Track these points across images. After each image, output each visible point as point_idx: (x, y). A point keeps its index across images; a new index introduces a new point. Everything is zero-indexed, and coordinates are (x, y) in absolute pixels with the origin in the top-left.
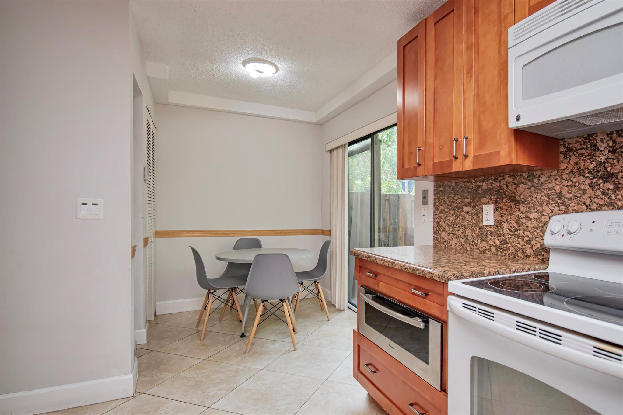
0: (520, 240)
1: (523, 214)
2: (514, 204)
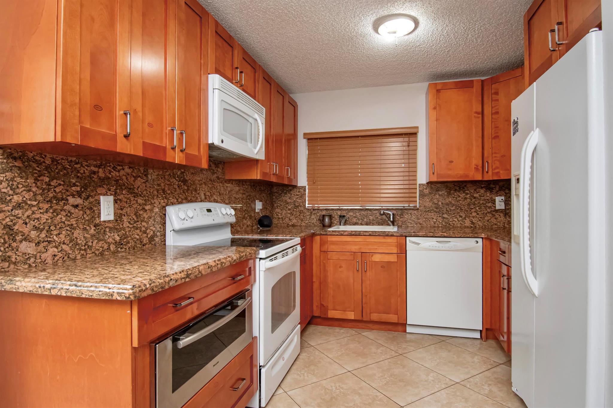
1: (140, 206)
2: (132, 197)
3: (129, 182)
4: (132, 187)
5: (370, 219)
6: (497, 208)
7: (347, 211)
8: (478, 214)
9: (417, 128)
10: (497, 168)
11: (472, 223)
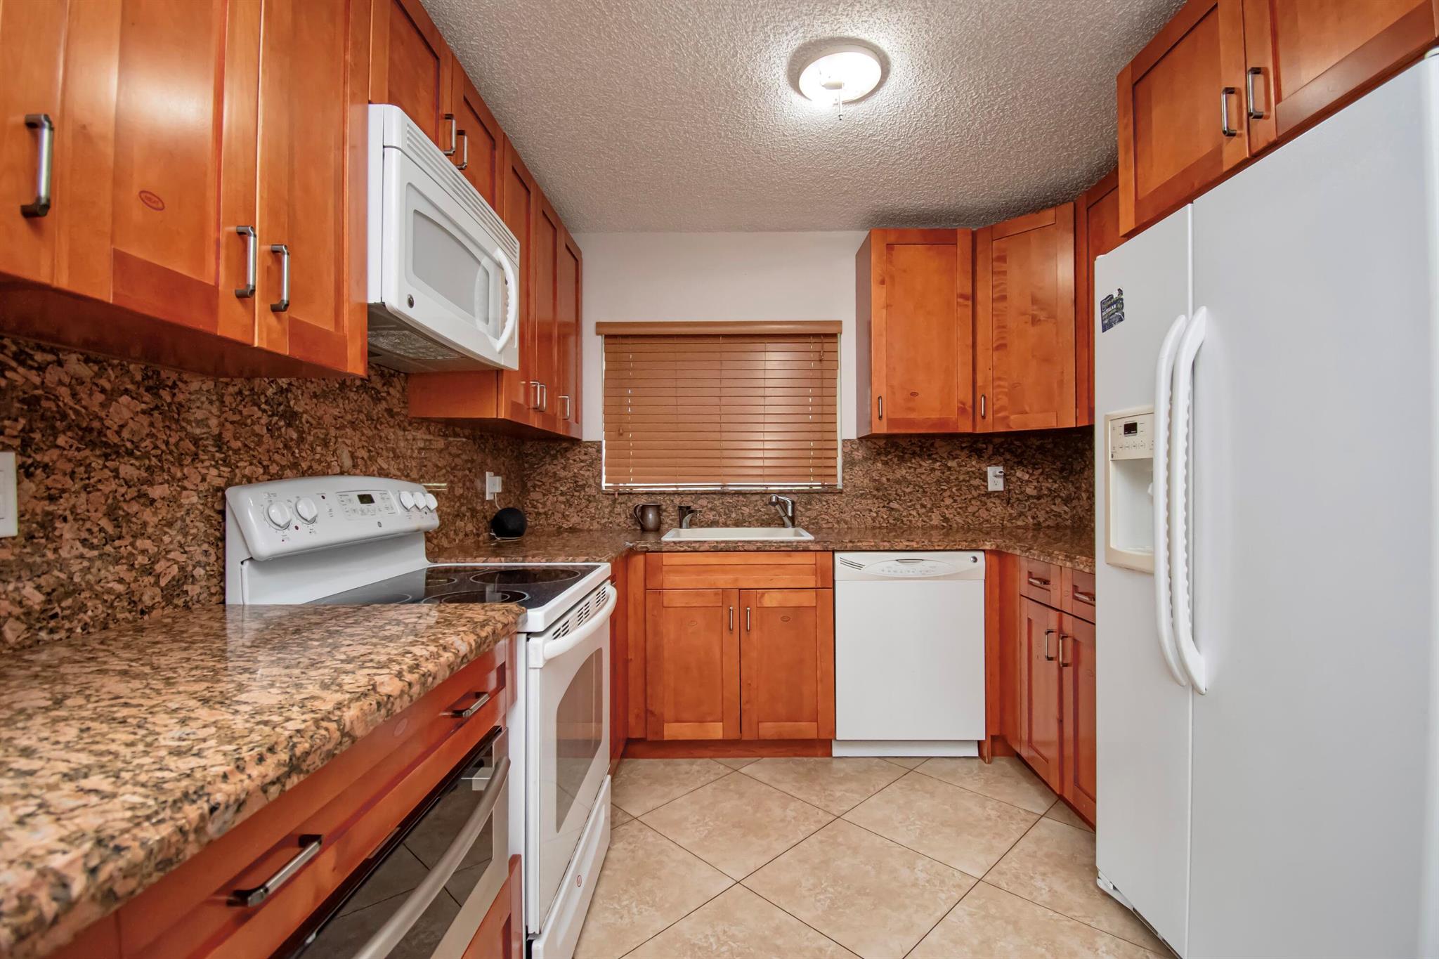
0: (121, 569)
1: (130, 487)
2: (99, 457)
3: (85, 408)
4: (96, 424)
5: (742, 513)
6: (991, 488)
7: (694, 497)
8: (955, 501)
9: (840, 323)
10: (1002, 409)
11: (946, 519)
